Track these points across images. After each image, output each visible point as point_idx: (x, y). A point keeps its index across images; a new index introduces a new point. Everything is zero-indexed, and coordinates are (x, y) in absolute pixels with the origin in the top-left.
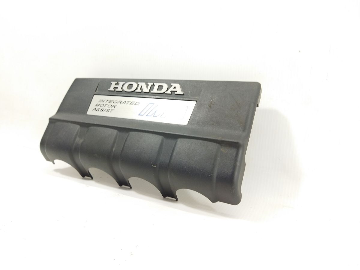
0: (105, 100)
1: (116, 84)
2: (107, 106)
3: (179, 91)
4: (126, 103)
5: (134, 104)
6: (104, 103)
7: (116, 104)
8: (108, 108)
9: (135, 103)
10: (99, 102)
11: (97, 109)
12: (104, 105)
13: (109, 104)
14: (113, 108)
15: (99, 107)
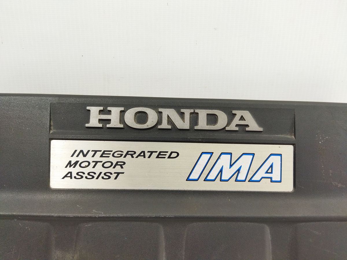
0: (89, 151)
1: (101, 112)
2: (99, 165)
3: (253, 126)
4: (147, 155)
5: (167, 156)
6: (89, 158)
7: (122, 159)
8: (104, 170)
9: (168, 154)
10: (72, 156)
11: (74, 174)
12: (92, 164)
13: (104, 160)
14: (118, 169)
15: (78, 169)
